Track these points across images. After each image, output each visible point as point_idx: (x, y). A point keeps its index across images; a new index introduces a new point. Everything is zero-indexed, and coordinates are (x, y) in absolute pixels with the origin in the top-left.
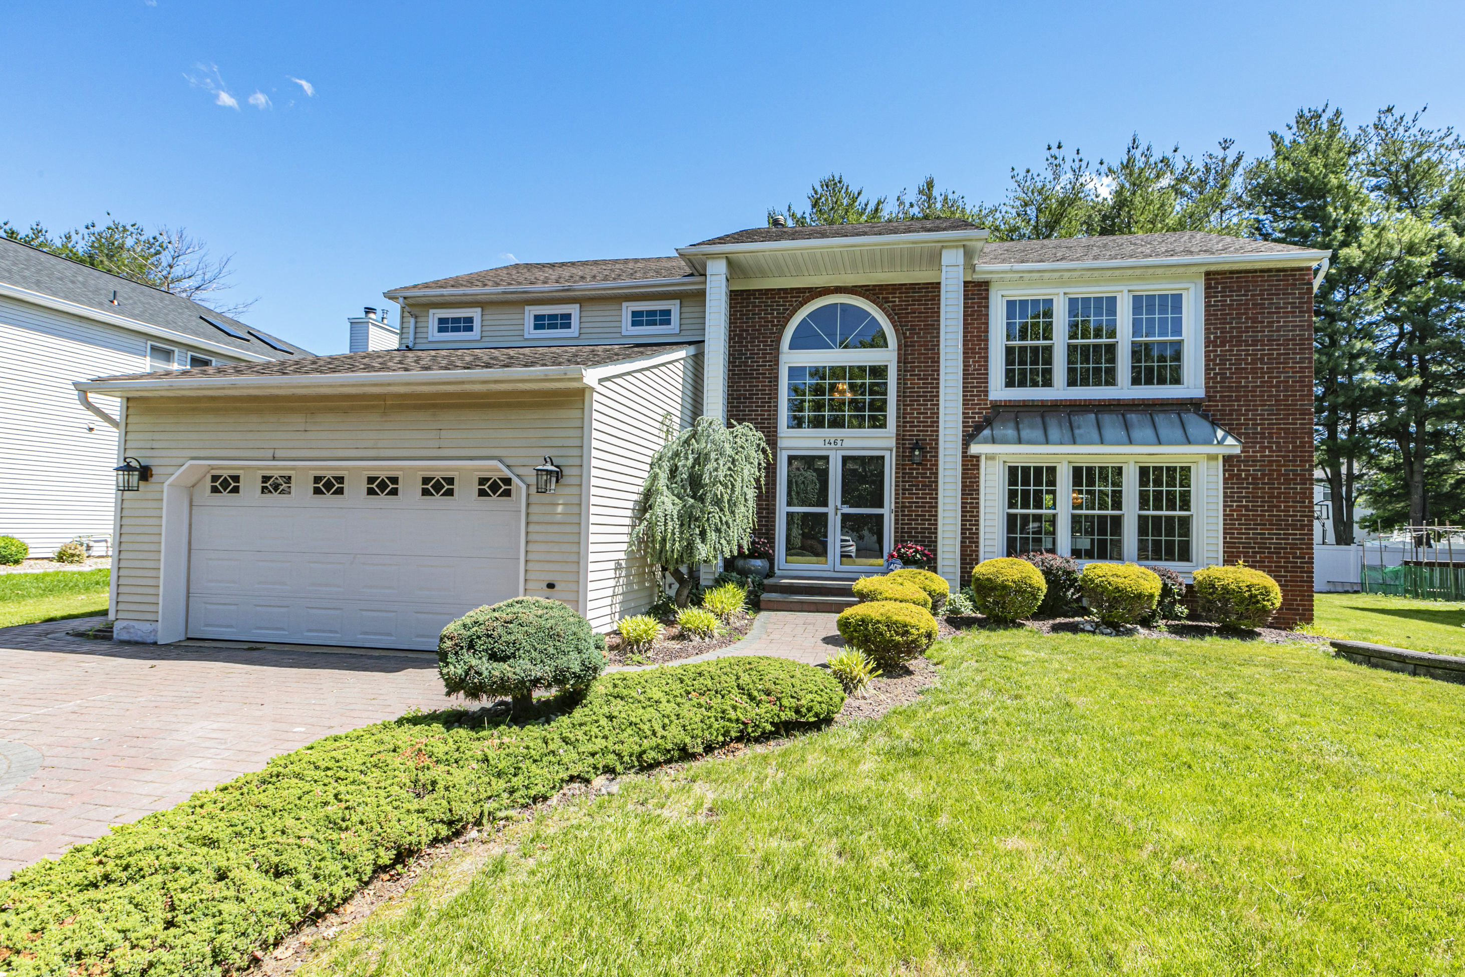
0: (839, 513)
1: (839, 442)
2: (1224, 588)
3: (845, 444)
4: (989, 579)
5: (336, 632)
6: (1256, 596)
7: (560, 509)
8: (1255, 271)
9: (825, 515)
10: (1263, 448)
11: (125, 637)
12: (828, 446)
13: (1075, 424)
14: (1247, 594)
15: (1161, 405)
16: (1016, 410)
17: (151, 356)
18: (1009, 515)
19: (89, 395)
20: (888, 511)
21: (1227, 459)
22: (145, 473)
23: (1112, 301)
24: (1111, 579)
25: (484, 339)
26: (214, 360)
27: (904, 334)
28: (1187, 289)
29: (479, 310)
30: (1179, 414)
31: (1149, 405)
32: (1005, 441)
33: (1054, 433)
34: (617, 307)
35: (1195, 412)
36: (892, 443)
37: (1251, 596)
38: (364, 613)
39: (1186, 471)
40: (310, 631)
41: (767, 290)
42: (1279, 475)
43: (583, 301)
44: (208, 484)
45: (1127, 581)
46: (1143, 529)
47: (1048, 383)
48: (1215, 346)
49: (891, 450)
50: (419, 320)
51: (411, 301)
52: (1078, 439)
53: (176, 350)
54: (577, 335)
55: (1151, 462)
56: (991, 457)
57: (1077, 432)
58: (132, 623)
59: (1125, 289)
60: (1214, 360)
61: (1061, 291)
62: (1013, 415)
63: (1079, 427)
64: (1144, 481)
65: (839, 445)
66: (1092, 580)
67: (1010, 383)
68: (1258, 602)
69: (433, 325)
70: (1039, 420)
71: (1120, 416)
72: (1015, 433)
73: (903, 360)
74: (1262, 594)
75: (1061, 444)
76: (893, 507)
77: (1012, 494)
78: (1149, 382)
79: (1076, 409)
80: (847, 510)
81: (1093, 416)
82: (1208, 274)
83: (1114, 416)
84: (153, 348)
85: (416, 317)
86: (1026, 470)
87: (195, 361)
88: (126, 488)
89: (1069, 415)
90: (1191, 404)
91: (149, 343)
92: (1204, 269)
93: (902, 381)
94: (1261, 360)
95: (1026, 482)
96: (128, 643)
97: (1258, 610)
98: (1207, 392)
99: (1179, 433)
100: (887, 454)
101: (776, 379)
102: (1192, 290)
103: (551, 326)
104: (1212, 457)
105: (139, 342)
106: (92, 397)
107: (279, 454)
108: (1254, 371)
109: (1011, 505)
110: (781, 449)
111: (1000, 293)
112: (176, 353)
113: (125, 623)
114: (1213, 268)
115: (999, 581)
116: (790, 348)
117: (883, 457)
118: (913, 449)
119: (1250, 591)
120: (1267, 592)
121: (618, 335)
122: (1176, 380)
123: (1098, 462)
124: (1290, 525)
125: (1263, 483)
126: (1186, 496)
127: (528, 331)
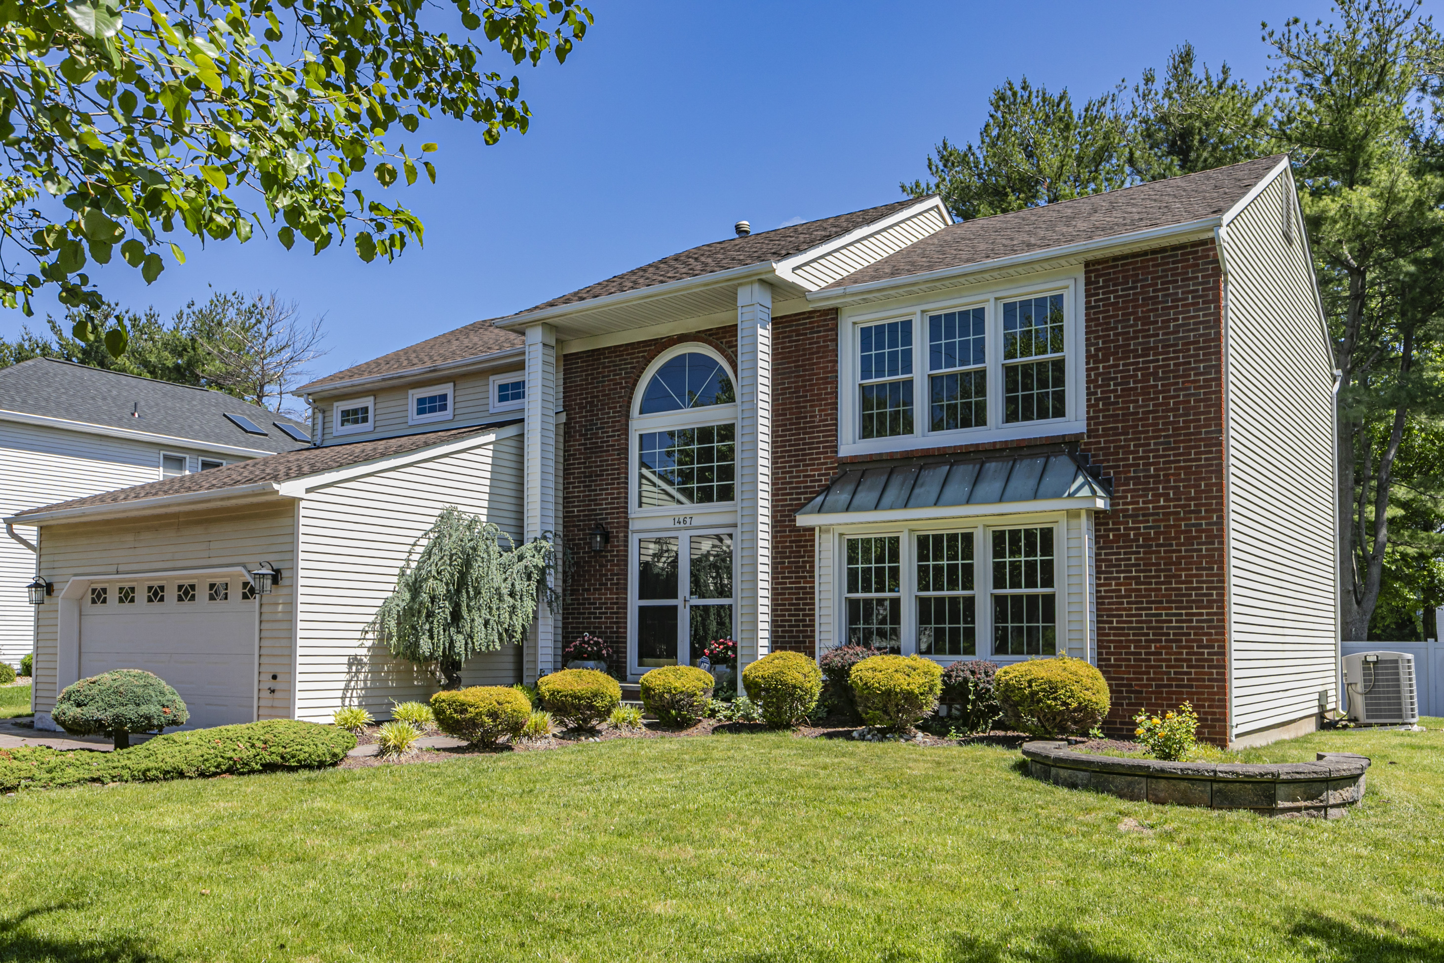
0: (688, 605)
1: (688, 520)
3: (695, 522)
7: (280, 608)
8: (1145, 253)
9: (675, 608)
10: (1157, 496)
11: (40, 726)
12: (677, 525)
13: (920, 481)
15: (1028, 447)
16: (864, 466)
17: (164, 467)
18: (850, 600)
19: (14, 526)
21: (1098, 517)
22: (49, 589)
23: (979, 314)
25: (377, 430)
26: (224, 462)
28: (1067, 287)
29: (372, 398)
30: (1043, 458)
31: (1015, 449)
32: (832, 509)
33: (891, 494)
34: (485, 382)
35: (1069, 454)
39: (1047, 535)
42: (1179, 532)
43: (455, 378)
44: (89, 596)
46: (1000, 615)
47: (909, 428)
48: (1097, 361)
50: (327, 414)
51: (316, 396)
52: (912, 501)
53: (187, 456)
54: (451, 417)
55: (1007, 525)
56: (824, 530)
57: (917, 491)
59: (991, 297)
61: (918, 309)
62: (859, 475)
63: (922, 485)
64: (999, 549)
65: (688, 524)
67: (866, 432)
68: (1040, 701)
69: (336, 417)
70: (884, 479)
71: (976, 467)
75: (891, 508)
77: (852, 575)
78: (1027, 417)
79: (930, 460)
80: (696, 601)
81: (947, 468)
82: (1087, 264)
83: (969, 467)
84: (166, 458)
85: (324, 412)
86: (866, 543)
87: (206, 465)
88: (39, 603)
90: (1065, 443)
91: (162, 453)
92: (1082, 258)
94: (1155, 374)
95: (867, 558)
96: (40, 730)
98: (1088, 425)
99: (1031, 484)
100: (734, 532)
101: (624, 450)
102: (1072, 289)
103: (432, 410)
104: (1073, 514)
105: (152, 453)
106: (17, 528)
107: (120, 568)
108: (1145, 391)
109: (852, 588)
110: (633, 532)
112: (188, 460)
114: (1090, 257)
116: (641, 413)
117: (731, 536)
119: (1030, 686)
121: (486, 414)
122: (1060, 412)
123: (944, 528)
124: (1194, 601)
125: (1158, 545)
126: (1048, 567)
127: (414, 417)
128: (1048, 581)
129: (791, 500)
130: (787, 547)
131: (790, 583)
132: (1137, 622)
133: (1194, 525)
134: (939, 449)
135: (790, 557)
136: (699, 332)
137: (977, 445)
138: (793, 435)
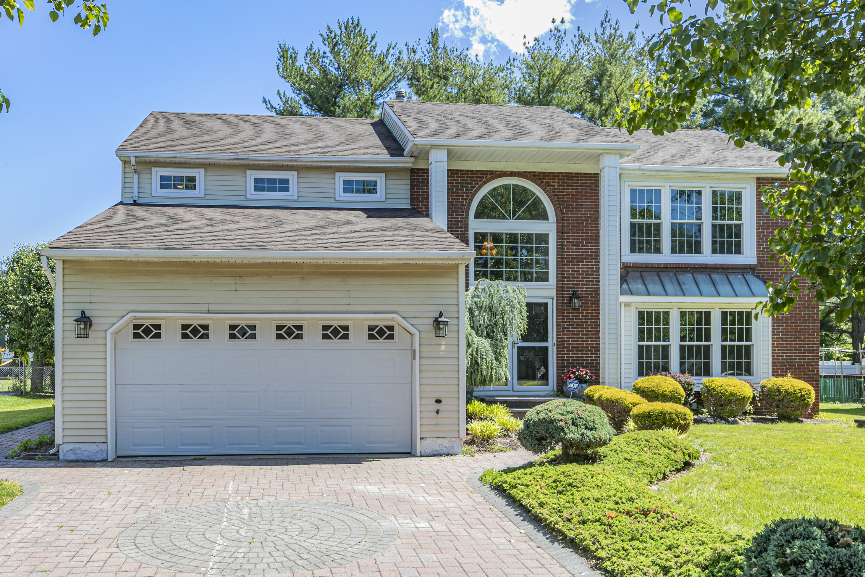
0: (516, 346)
2: (786, 391)
4: (652, 391)
5: (255, 444)
6: (804, 396)
7: (443, 348)
11: (72, 457)
13: (681, 282)
14: (799, 395)
15: (732, 268)
16: (640, 270)
18: (639, 346)
20: (551, 344)
23: (699, 193)
24: (727, 388)
25: (208, 197)
27: (562, 211)
28: (745, 188)
29: (202, 170)
30: (743, 275)
31: (724, 268)
32: (639, 294)
33: (669, 287)
34: (331, 176)
35: (752, 274)
36: (553, 293)
37: (801, 396)
38: (278, 429)
39: (749, 314)
40: (231, 444)
41: (457, 170)
42: (800, 317)
43: (300, 169)
44: (131, 331)
45: (736, 389)
46: (723, 354)
47: (658, 250)
48: (763, 229)
49: (553, 298)
50: (142, 176)
51: (140, 160)
52: (685, 292)
54: (295, 198)
55: (729, 308)
56: (628, 305)
57: (683, 287)
58: (78, 446)
59: (707, 186)
60: (763, 239)
61: (667, 184)
62: (638, 274)
63: (684, 284)
64: (724, 321)
66: (714, 389)
67: (633, 250)
69: (156, 181)
70: (656, 278)
71: (708, 276)
72: (644, 287)
73: (561, 231)
74: (807, 394)
75: (676, 296)
76: (555, 341)
77: (641, 332)
78: (723, 252)
79: (679, 270)
80: (522, 344)
81: (691, 275)
82: (758, 179)
83: (704, 276)
85: (139, 174)
86: (649, 313)
89: (675, 274)
90: (750, 268)
92: (755, 176)
93: (560, 246)
95: (649, 322)
96: (76, 462)
97: (804, 404)
98: (758, 260)
99: (746, 288)
100: (549, 301)
102: (748, 190)
103: (270, 189)
107: (212, 308)
109: (641, 339)
111: (627, 183)
113: (71, 446)
114: (761, 175)
115: (660, 391)
116: (475, 217)
117: (546, 304)
118: (571, 299)
120: (809, 394)
121: (333, 200)
122: (738, 251)
123: (695, 308)
124: (806, 350)
125: (791, 323)
126: (749, 331)
127: (252, 194)
128: (749, 339)
129: (592, 285)
130: (589, 313)
131: (592, 334)
132: (782, 359)
133: (807, 314)
134: (685, 264)
135: (591, 319)
136: (526, 172)
137: (706, 264)
138: (593, 246)
